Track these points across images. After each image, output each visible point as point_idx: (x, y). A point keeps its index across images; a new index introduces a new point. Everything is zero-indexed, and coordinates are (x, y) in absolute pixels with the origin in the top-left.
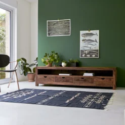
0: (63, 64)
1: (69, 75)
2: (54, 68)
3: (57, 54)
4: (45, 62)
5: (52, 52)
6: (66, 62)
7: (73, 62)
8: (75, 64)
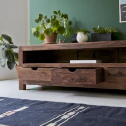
0: (80, 37)
1: (94, 61)
2: (58, 46)
3: (65, 16)
4: (36, 34)
5: (55, 12)
6: (86, 32)
7: (104, 33)
8: (110, 37)
